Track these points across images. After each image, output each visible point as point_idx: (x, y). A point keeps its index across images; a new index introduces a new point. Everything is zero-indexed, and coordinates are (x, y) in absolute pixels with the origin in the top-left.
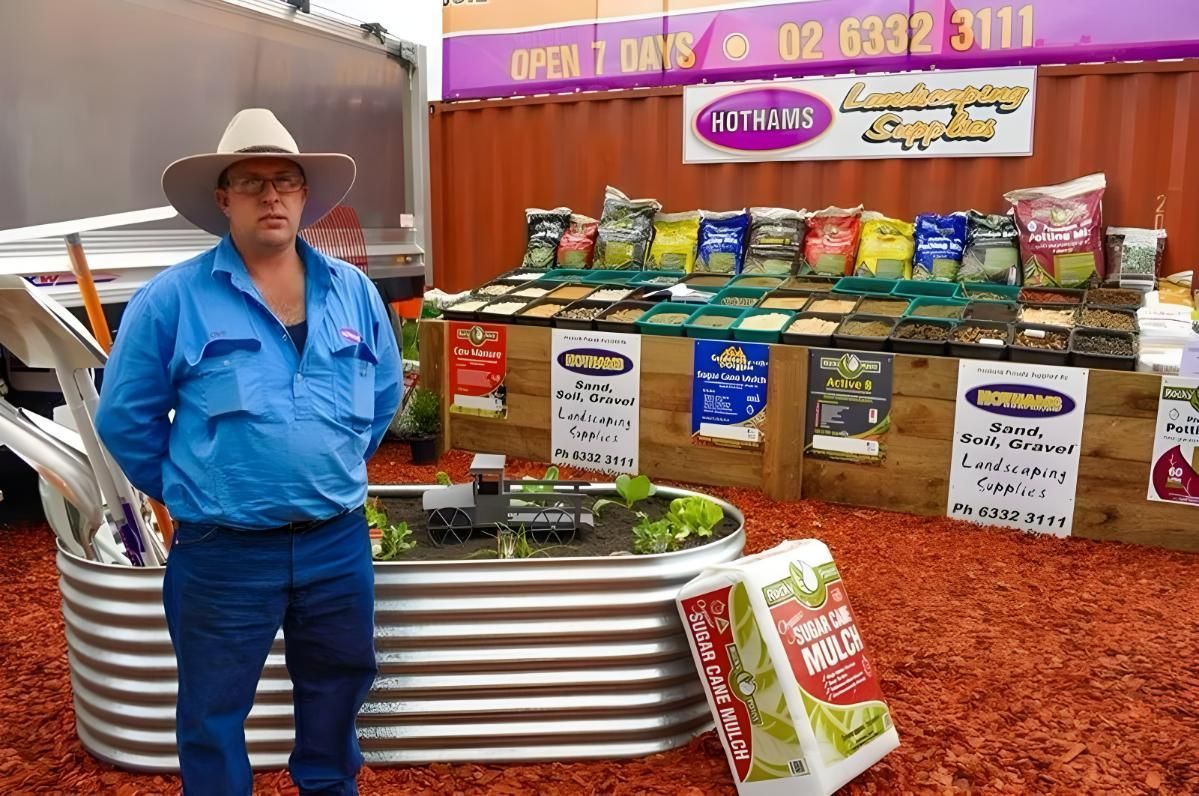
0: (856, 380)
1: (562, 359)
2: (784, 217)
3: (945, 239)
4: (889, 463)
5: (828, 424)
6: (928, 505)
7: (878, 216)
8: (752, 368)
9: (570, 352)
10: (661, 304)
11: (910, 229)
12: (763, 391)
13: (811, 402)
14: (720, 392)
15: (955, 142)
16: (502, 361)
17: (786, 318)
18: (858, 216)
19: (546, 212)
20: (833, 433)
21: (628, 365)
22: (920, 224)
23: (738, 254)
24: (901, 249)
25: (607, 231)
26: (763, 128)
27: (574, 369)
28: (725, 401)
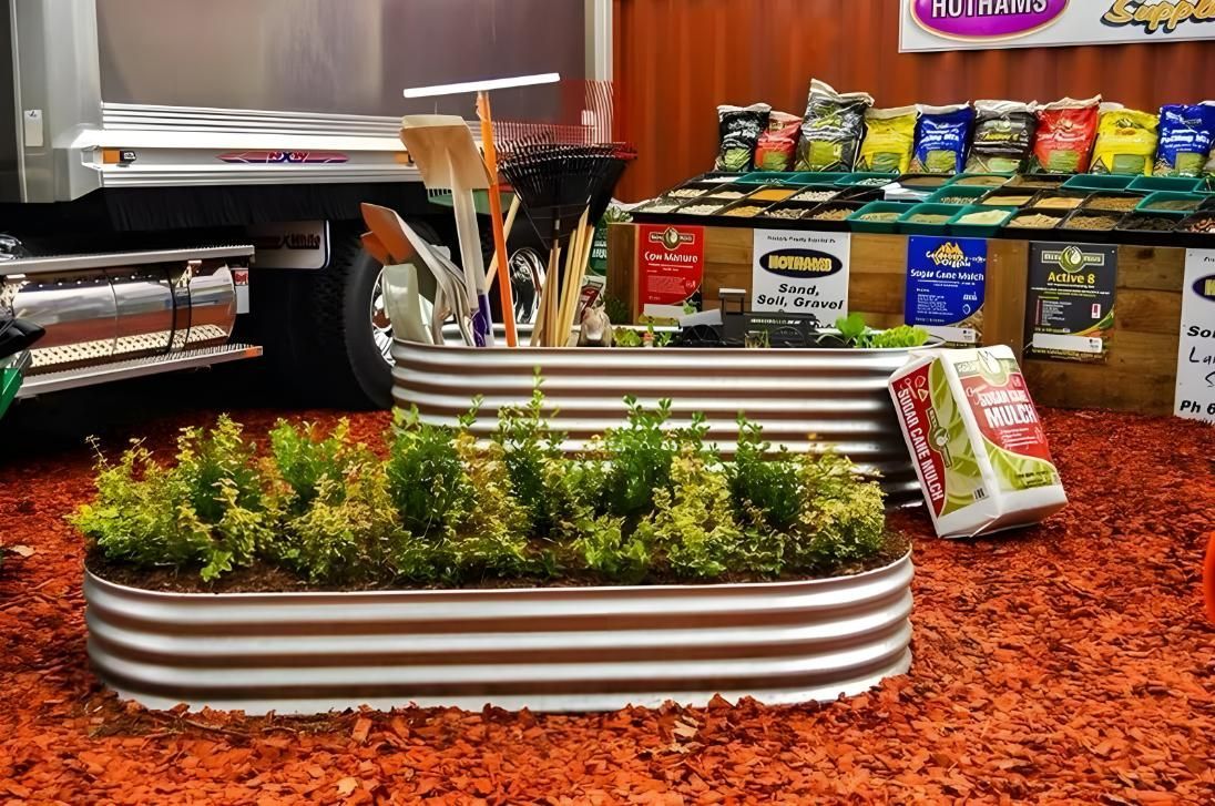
0: (1078, 274)
1: (764, 261)
2: (1012, 110)
3: (1191, 131)
4: (1114, 361)
5: (1049, 321)
6: (1154, 404)
7: (1119, 107)
8: (969, 265)
9: (774, 253)
10: (872, 203)
11: (1152, 121)
12: (980, 288)
13: (1032, 298)
14: (934, 290)
15: (1205, 23)
16: (697, 266)
17: (1007, 214)
18: (1095, 108)
19: (740, 109)
20: (1055, 331)
21: (837, 265)
22: (1164, 115)
23: (959, 152)
24: (1142, 142)
25: (811, 130)
26: (990, 12)
27: (778, 271)
28: (939, 300)
